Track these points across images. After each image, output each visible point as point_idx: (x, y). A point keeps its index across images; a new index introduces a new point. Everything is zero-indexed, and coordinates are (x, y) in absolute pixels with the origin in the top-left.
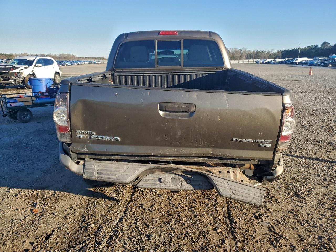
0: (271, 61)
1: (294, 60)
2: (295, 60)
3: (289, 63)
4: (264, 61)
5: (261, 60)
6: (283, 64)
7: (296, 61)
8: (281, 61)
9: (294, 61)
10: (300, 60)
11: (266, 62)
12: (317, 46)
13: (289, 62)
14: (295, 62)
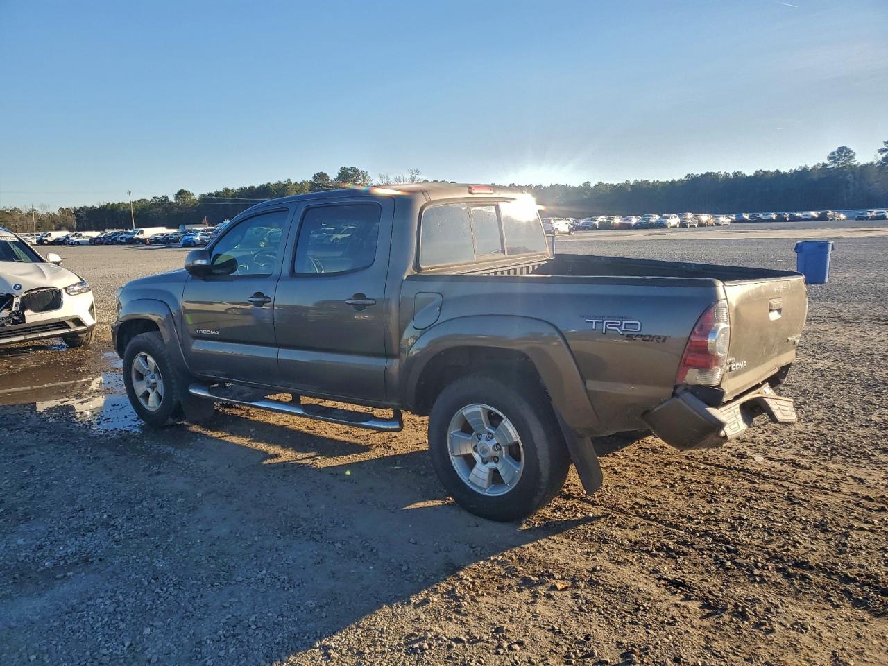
0: (67, 237)
1: (134, 234)
2: (138, 234)
3: (123, 241)
4: (44, 238)
5: (33, 235)
6: (106, 244)
7: (141, 236)
8: (97, 238)
9: (136, 236)
10: (149, 232)
11: (50, 239)
12: (166, 198)
13: (122, 238)
14: (139, 239)
